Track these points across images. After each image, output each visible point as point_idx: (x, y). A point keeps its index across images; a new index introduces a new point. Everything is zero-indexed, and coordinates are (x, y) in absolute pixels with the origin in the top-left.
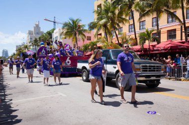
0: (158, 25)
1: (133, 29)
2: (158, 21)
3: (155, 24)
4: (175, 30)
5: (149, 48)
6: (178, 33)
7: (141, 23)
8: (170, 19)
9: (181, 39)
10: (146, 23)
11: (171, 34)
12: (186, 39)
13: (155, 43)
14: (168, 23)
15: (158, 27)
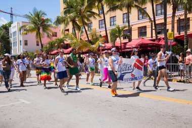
0: (129, 22)
1: (104, 25)
2: (129, 17)
3: (125, 20)
4: (145, 27)
5: (121, 46)
6: (149, 31)
7: (112, 19)
8: (141, 16)
9: (152, 37)
10: (117, 18)
11: (142, 31)
12: (157, 37)
13: (127, 40)
14: (138, 19)
15: (129, 23)
